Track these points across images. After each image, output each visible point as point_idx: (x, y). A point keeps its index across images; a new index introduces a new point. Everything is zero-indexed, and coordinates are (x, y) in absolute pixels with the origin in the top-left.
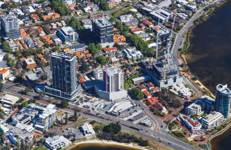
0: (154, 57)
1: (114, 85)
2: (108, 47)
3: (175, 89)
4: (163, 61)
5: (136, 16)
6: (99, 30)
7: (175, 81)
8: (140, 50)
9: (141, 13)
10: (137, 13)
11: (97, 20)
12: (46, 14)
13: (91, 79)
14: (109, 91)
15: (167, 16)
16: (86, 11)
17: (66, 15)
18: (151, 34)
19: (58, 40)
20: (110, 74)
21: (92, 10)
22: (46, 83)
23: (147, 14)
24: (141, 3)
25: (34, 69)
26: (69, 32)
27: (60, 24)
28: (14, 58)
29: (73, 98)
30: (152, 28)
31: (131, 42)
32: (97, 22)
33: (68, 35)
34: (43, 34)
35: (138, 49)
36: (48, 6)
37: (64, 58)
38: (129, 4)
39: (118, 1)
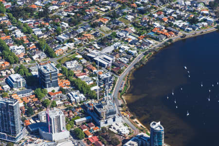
0: (96, 99)
1: (56, 127)
2: (53, 91)
3: (114, 128)
4: (103, 102)
5: (81, 62)
6: (44, 76)
7: (114, 120)
8: (83, 93)
9: (85, 59)
10: (81, 59)
11: (42, 67)
13: (36, 122)
14: (51, 132)
15: (109, 61)
16: (34, 59)
17: (15, 63)
18: (94, 78)
19: (7, 87)
20: (53, 116)
21: (40, 58)
23: (91, 59)
24: (86, 50)
26: (17, 79)
27: (9, 72)
29: (18, 140)
30: (95, 73)
31: (75, 86)
32: (42, 69)
33: (16, 82)
35: (82, 92)
37: (7, 103)
38: (74, 51)
39: (65, 48)
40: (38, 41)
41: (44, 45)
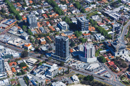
0: (112, 39)
1: (89, 54)
2: (85, 33)
3: (123, 57)
4: (117, 42)
5: (101, 16)
6: (81, 24)
7: (123, 53)
8: (103, 35)
9: (103, 14)
10: (101, 15)
11: (79, 18)
12: (51, 14)
13: (77, 51)
14: (87, 57)
15: (118, 16)
16: (73, 13)
17: (62, 15)
18: (109, 27)
19: (58, 29)
20: (88, 48)
21: (76, 12)
22: (52, 52)
23: (107, 15)
24: (103, 9)
25: (45, 45)
26: (64, 24)
27: (59, 20)
28: (34, 38)
29: (67, 61)
30: (110, 23)
31: (98, 30)
32: (80, 19)
33: (64, 26)
34: (49, 25)
36: (52, 10)
37: (62, 39)
38: (96, 9)
39: (91, 8)
40: (74, 2)
41: (79, 5)
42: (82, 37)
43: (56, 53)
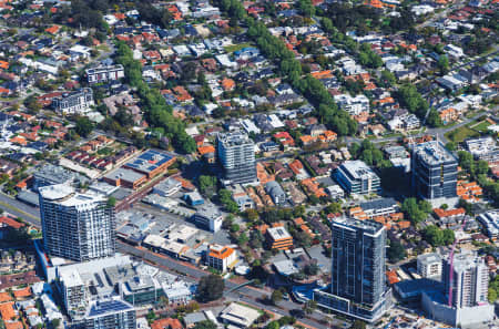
1: (466, 293)
2: (444, 207)
6: (427, 171)
11: (421, 148)
12: (306, 132)
13: (412, 277)
14: (454, 304)
16: (393, 128)
17: (349, 135)
19: (336, 190)
20: (460, 267)
21: (404, 126)
22: (316, 282)
25: (288, 251)
26: (360, 172)
27: (338, 155)
28: (243, 225)
29: (376, 317)
31: (494, 197)
32: (422, 153)
33: (358, 180)
34: (302, 175)
36: (311, 114)
37: (360, 231)
38: (484, 114)
39: (460, 107)
40: (397, 87)
41: (414, 96)
42: (430, 224)
43: (335, 284)
